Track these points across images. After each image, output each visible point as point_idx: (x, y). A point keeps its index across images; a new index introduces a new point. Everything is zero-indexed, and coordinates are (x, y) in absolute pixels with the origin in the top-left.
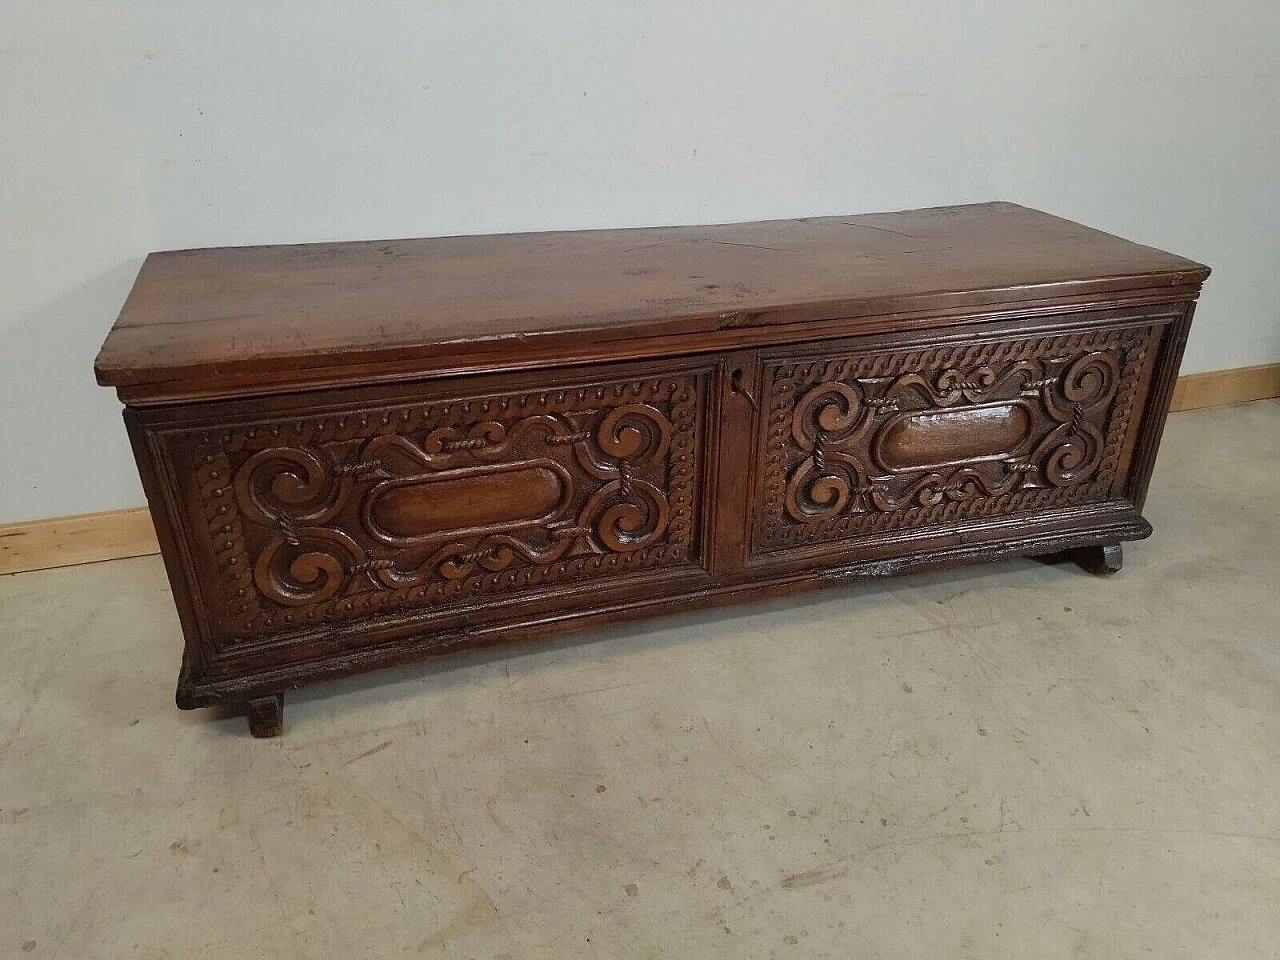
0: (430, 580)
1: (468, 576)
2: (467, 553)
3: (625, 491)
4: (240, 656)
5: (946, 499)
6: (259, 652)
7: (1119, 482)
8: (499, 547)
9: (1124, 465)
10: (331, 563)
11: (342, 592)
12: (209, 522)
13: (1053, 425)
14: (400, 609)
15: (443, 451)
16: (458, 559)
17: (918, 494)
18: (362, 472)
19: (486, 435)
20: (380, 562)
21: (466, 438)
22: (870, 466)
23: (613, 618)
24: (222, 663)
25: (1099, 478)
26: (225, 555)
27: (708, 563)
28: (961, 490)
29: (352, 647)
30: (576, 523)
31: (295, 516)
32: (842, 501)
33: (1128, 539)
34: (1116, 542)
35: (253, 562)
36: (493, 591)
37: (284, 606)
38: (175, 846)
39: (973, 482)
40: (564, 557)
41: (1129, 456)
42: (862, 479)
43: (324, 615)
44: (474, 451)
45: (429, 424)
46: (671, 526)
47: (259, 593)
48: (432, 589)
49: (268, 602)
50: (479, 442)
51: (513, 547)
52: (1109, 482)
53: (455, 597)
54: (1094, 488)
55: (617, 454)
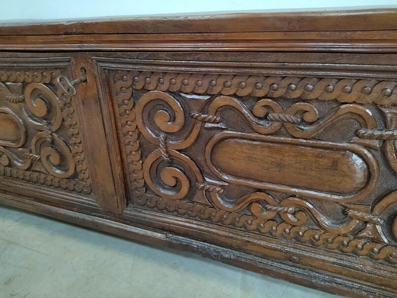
17: (250, 205)
22: (206, 169)
28: (294, 215)
32: (185, 189)
39: (305, 212)
55: (37, 114)
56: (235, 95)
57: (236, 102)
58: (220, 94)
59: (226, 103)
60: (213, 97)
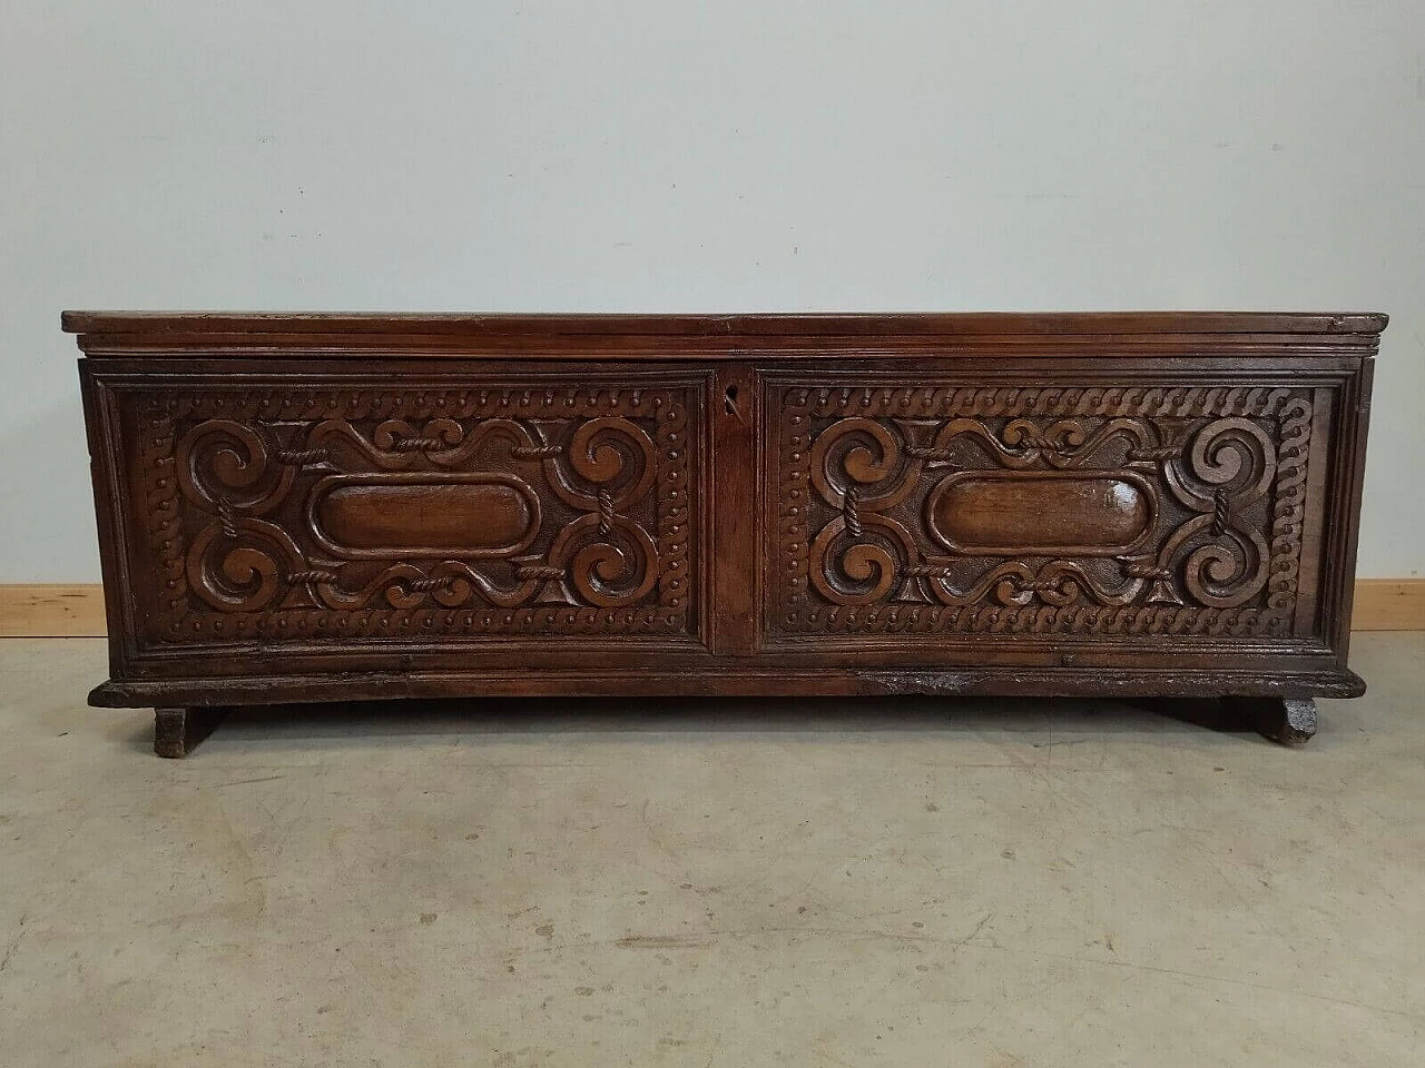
0: (373, 606)
1: (418, 609)
2: (420, 577)
3: (605, 528)
4: (158, 659)
5: (1039, 601)
6: (180, 657)
7: (1306, 611)
8: (454, 576)
9: (1308, 587)
10: (268, 565)
11: (277, 603)
12: (148, 495)
13: (1187, 515)
14: (338, 636)
15: (393, 448)
16: (406, 584)
17: (995, 587)
18: (306, 461)
19: (442, 435)
20: (320, 573)
21: (420, 438)
22: (923, 540)
23: (582, 686)
24: (141, 663)
25: (1271, 602)
26: (159, 536)
27: (708, 637)
28: (1059, 590)
29: (276, 669)
30: (545, 561)
31: (236, 502)
32: (887, 580)
33: (1324, 694)
34: (1306, 697)
35: (186, 550)
36: (444, 632)
37: (215, 609)
39: (1075, 581)
40: (530, 602)
41: (1315, 574)
42: (913, 555)
43: (256, 627)
44: (428, 453)
45: (379, 413)
46: (663, 582)
47: (189, 588)
48: (376, 616)
49: (198, 600)
50: (434, 443)
51: (469, 580)
52: (1289, 611)
53: (402, 633)
54: (1265, 616)
55: (594, 477)
56: (978, 417)
57: (978, 426)
58: (957, 416)
59: (966, 428)
60: (945, 421)
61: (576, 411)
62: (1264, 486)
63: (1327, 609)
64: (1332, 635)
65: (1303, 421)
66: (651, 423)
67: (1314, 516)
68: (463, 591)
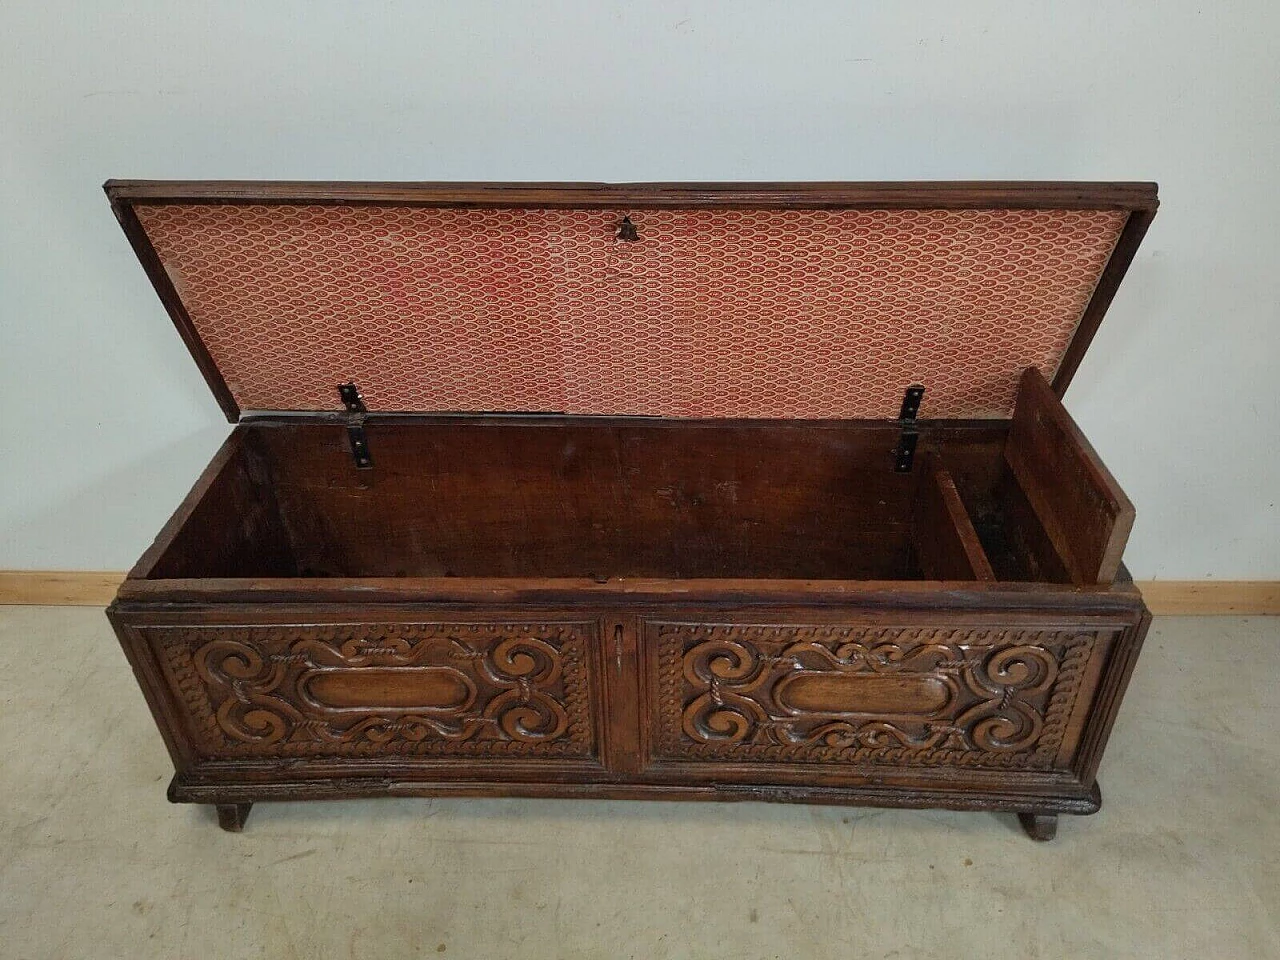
0: (359, 740)
1: (390, 741)
2: (389, 724)
3: (524, 699)
5: (858, 744)
7: (1066, 757)
8: (415, 725)
9: (1070, 743)
10: (275, 719)
11: (287, 738)
12: (180, 682)
13: (979, 701)
15: (359, 654)
16: (380, 728)
17: (824, 736)
18: (294, 662)
19: (393, 648)
20: (316, 722)
21: (377, 647)
22: (770, 708)
24: (199, 773)
25: (1040, 750)
26: (193, 706)
28: (875, 739)
29: (295, 778)
30: (483, 715)
32: (742, 732)
34: (1052, 814)
35: (215, 710)
36: (412, 753)
37: (244, 742)
38: (137, 904)
39: (887, 734)
40: (474, 738)
41: (1077, 737)
42: (763, 717)
43: (274, 752)
44: (385, 657)
45: (344, 637)
46: (571, 729)
47: (222, 731)
48: (360, 746)
49: (229, 738)
50: (389, 650)
51: (426, 726)
52: (1052, 756)
53: (382, 755)
54: (1033, 759)
55: (513, 672)
57: (817, 648)
58: (800, 641)
59: (807, 648)
61: (497, 634)
62: (1045, 687)
63: (1081, 759)
64: (1082, 772)
65: (1086, 649)
66: (556, 642)
67: (1083, 705)
68: (422, 733)
